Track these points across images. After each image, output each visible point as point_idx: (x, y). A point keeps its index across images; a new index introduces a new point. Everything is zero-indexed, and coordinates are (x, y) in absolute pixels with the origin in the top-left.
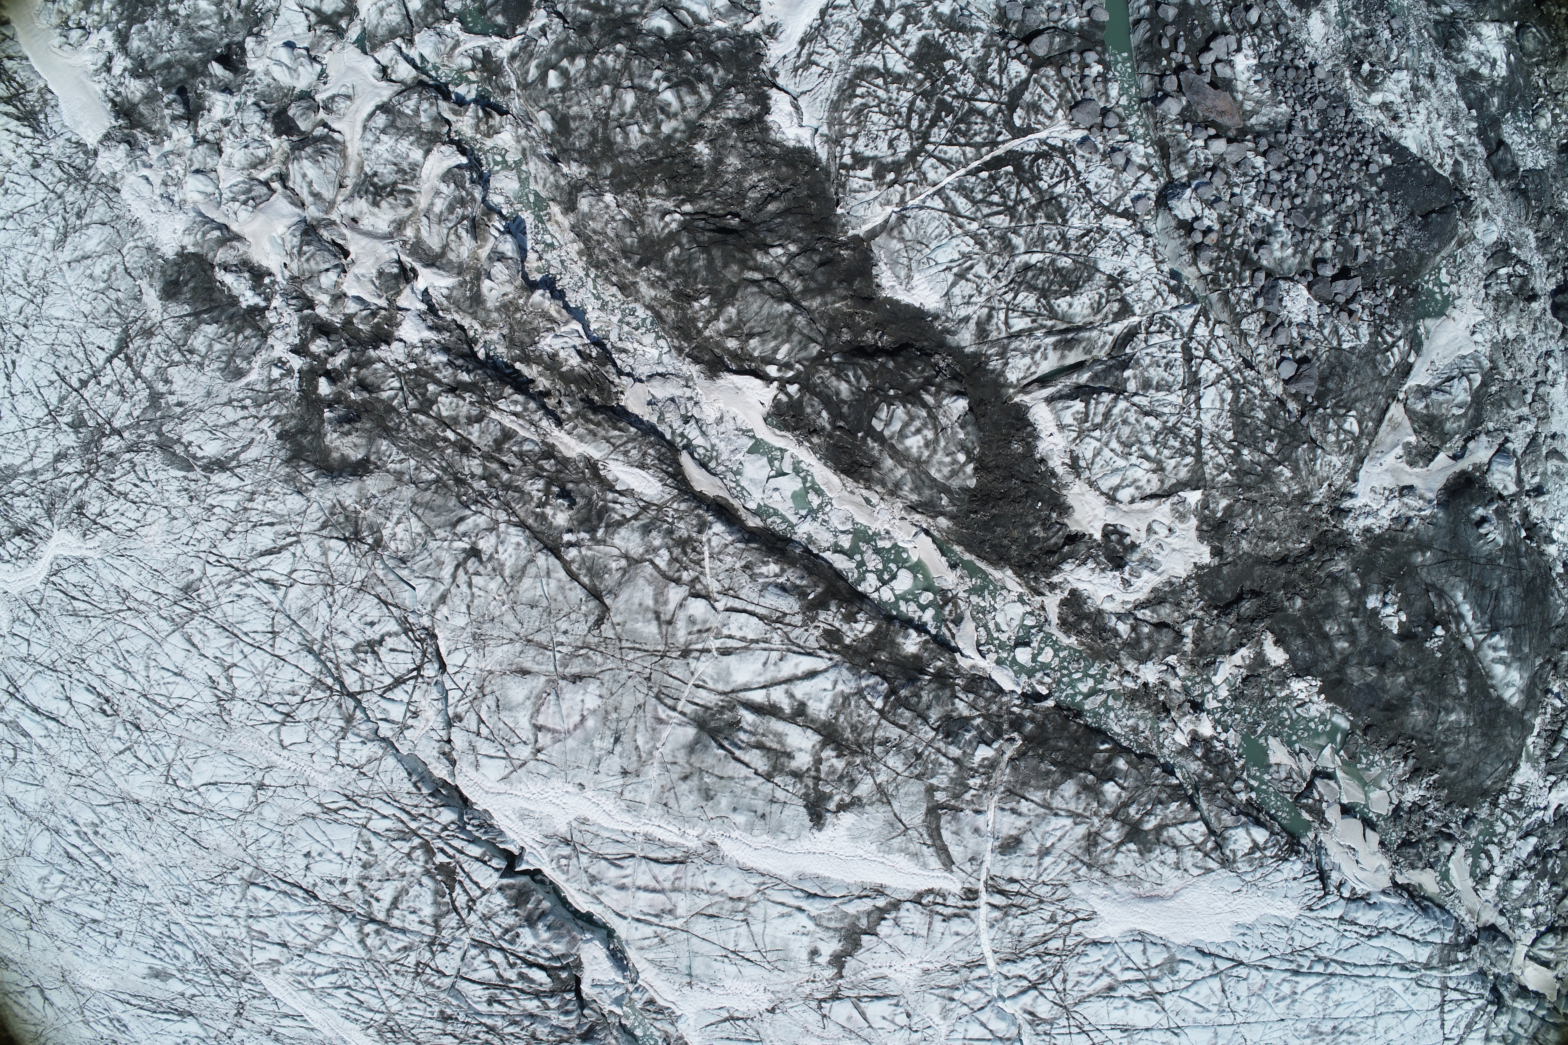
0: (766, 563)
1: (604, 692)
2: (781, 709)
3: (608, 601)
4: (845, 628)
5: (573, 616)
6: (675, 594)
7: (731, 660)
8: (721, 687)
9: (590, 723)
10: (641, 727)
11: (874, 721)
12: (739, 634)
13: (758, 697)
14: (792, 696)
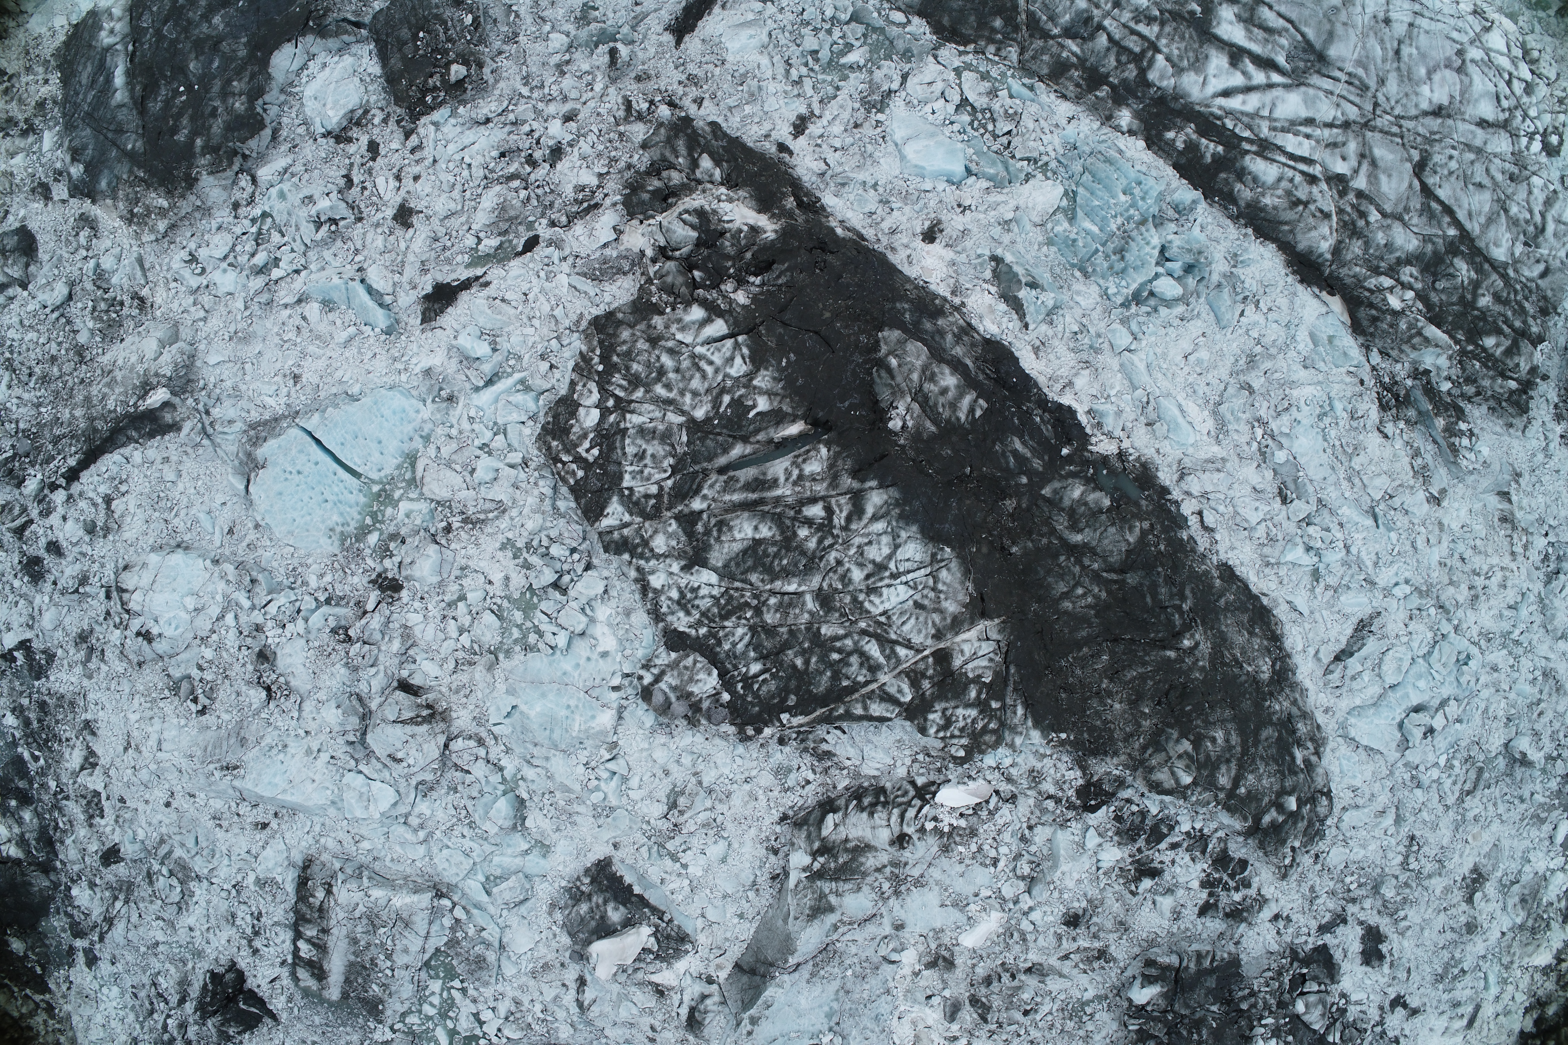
0: (1275, 208)
1: (1413, 97)
2: (1253, 63)
3: (1416, 183)
4: (1194, 136)
5: (1446, 172)
6: (1360, 183)
7: (1304, 114)
8: (1311, 91)
9: (1423, 71)
10: (1379, 61)
11: (1164, 41)
12: (1300, 138)
13: (1276, 78)
14: (1244, 73)
